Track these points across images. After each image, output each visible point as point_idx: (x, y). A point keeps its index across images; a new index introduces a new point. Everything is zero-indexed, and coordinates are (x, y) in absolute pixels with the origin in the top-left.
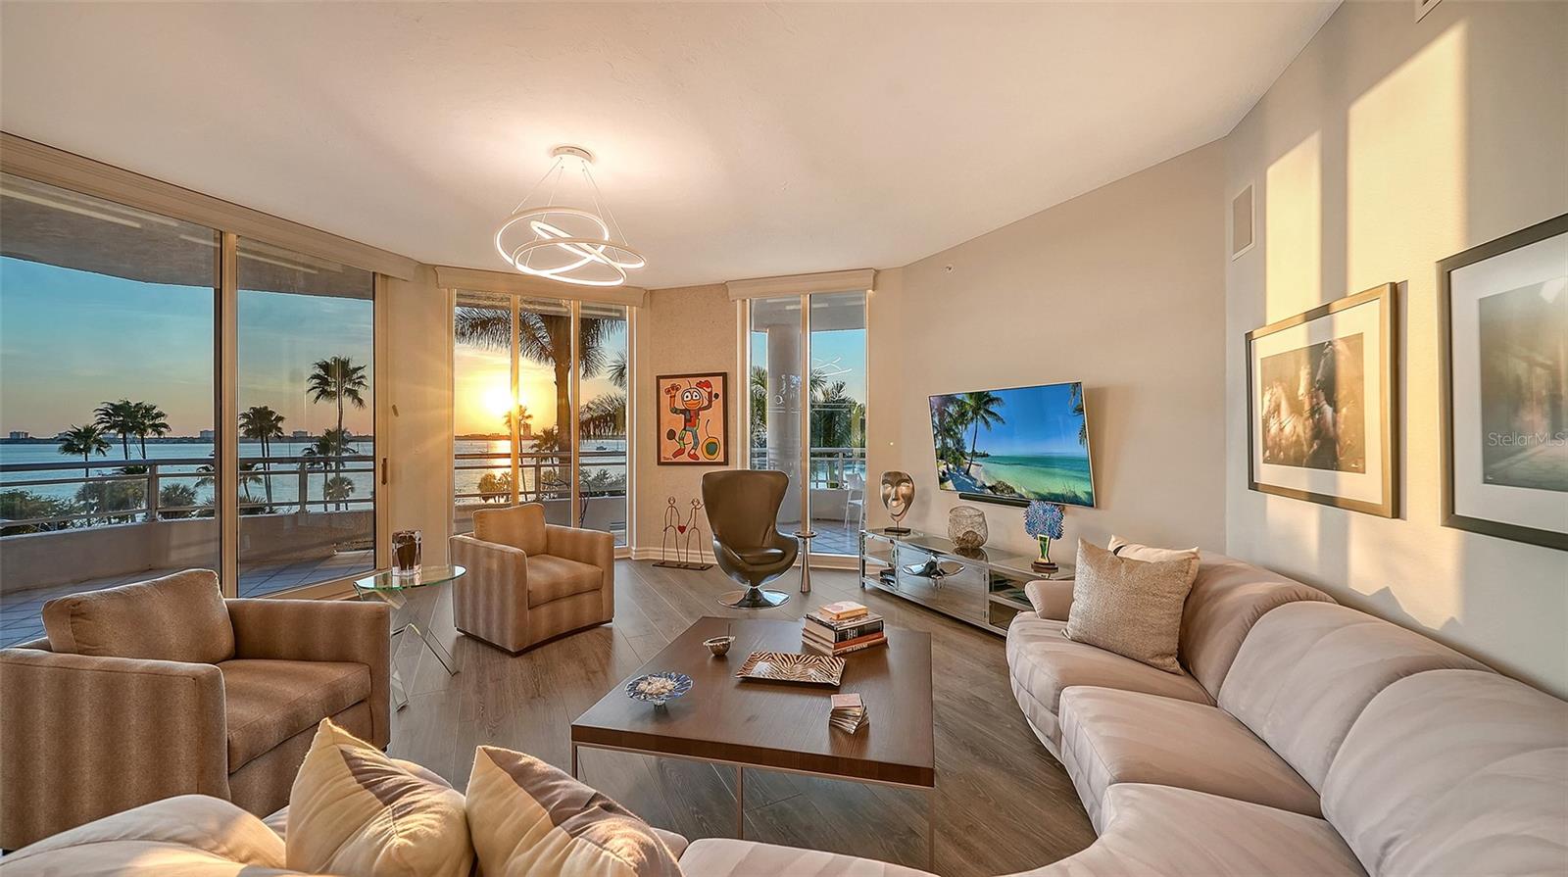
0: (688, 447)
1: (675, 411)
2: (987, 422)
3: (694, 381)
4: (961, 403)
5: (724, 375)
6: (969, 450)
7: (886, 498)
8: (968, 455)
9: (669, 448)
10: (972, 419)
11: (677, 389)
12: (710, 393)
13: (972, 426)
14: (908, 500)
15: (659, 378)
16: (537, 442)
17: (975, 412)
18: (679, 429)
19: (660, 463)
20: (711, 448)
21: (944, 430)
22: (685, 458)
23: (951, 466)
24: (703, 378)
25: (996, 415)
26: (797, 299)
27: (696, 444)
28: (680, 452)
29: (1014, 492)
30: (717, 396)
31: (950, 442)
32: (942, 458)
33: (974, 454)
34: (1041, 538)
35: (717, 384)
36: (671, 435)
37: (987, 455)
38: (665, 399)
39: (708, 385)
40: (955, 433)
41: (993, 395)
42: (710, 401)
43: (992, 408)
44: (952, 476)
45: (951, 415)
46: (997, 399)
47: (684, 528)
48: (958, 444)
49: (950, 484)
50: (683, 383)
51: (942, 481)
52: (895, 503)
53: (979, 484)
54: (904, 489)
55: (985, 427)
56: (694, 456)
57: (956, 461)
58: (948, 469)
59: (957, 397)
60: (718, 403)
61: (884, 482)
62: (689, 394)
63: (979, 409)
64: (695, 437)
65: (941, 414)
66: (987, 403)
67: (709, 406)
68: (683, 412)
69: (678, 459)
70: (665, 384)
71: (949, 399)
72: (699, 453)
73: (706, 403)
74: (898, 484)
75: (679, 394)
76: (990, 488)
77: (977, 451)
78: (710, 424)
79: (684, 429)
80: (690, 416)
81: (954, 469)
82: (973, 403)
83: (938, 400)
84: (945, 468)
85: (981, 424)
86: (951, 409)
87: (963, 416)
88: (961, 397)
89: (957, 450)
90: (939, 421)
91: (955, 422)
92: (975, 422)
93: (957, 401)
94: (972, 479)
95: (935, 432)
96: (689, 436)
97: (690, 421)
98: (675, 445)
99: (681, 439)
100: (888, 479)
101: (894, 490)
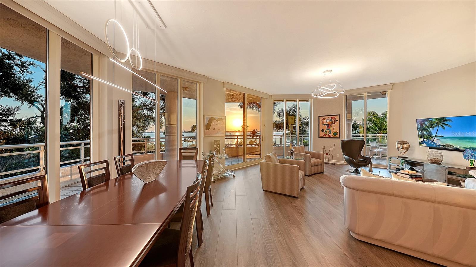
0: (328, 134)
1: (324, 125)
2: (443, 127)
4: (432, 121)
5: (339, 115)
6: (434, 135)
7: (398, 148)
8: (433, 136)
10: (436, 126)
11: (325, 119)
12: (335, 120)
13: (436, 128)
14: (407, 149)
16: (251, 133)
17: (438, 124)
18: (325, 129)
19: (319, 138)
20: (335, 134)
21: (423, 129)
22: (327, 136)
23: (425, 140)
24: (333, 116)
25: (447, 125)
26: (363, 93)
27: (330, 133)
28: (326, 135)
29: (454, 147)
30: (337, 121)
31: (425, 133)
32: (421, 137)
33: (436, 136)
34: (471, 160)
35: (337, 118)
36: (323, 130)
37: (442, 136)
38: (321, 122)
39: (334, 118)
40: (428, 130)
41: (447, 119)
42: (335, 122)
43: (445, 123)
44: (425, 143)
45: (426, 125)
47: (328, 154)
48: (429, 133)
49: (424, 145)
50: (327, 118)
51: (420, 144)
52: (402, 149)
53: (438, 144)
54: (405, 146)
55: (442, 129)
56: (330, 136)
57: (427, 138)
58: (424, 140)
59: (429, 119)
60: (337, 123)
61: (397, 144)
62: (328, 120)
63: (440, 123)
64: (330, 131)
65: (422, 125)
66: (444, 121)
68: (326, 125)
69: (325, 137)
71: (427, 120)
72: (331, 135)
73: (334, 122)
74: (404, 144)
75: (325, 120)
76: (443, 146)
78: (335, 128)
79: (327, 129)
80: (328, 126)
81: (426, 140)
82: (437, 121)
83: (421, 120)
84: (422, 140)
85: (440, 128)
86: (426, 123)
87: (432, 125)
88: (431, 119)
89: (428, 135)
90: (421, 127)
91: (428, 127)
92: (437, 127)
93: (429, 121)
94: (434, 143)
95: (419, 130)
96: (328, 131)
97: (329, 127)
98: (324, 133)
99: (326, 131)
100: (400, 142)
101: (402, 146)
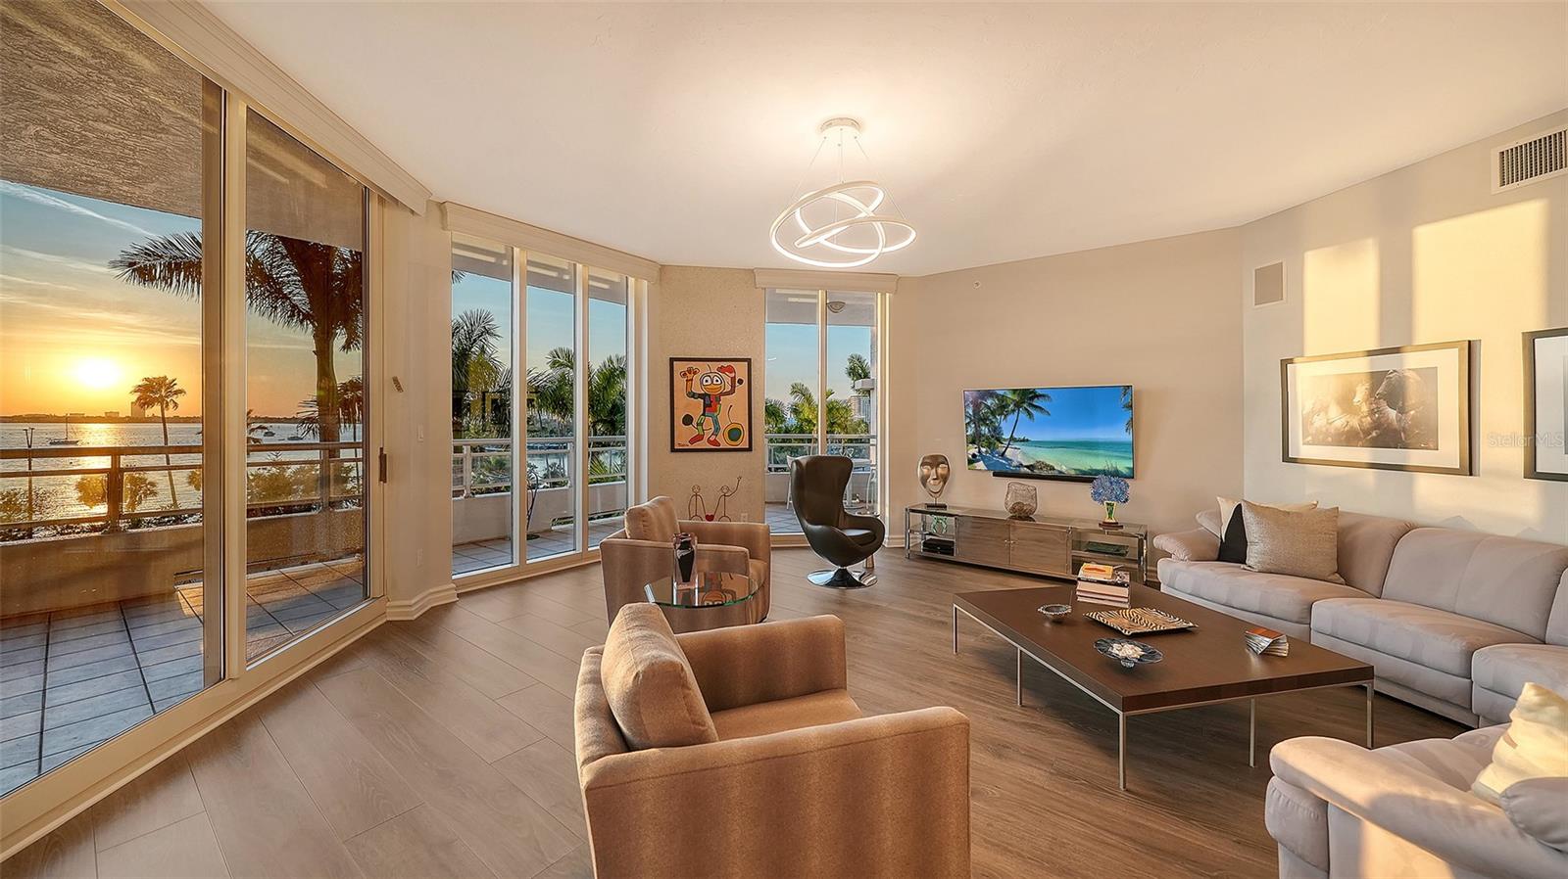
0: (708, 434)
1: (693, 395)
2: (1029, 414)
3: (715, 366)
4: (1002, 398)
5: (749, 361)
6: (1006, 436)
8: (1005, 440)
9: (684, 434)
10: (1013, 411)
11: (695, 373)
12: (733, 379)
13: (1012, 418)
15: (672, 360)
17: (1018, 405)
18: (696, 414)
19: (673, 450)
20: (734, 434)
21: (978, 419)
22: (703, 444)
23: (983, 450)
24: (726, 364)
25: (1040, 408)
26: (814, 293)
27: (717, 430)
28: (699, 438)
29: (1054, 469)
30: (740, 382)
31: (985, 430)
32: (973, 442)
33: (1012, 439)
34: (1108, 504)
36: (688, 420)
37: (1027, 440)
38: (680, 383)
39: (731, 370)
40: (992, 422)
41: (1039, 392)
42: (733, 387)
43: (1036, 402)
44: (983, 458)
45: (989, 408)
46: (1043, 396)
47: (712, 517)
48: (994, 431)
49: (980, 465)
50: (703, 367)
51: (970, 462)
53: (1015, 464)
56: (715, 443)
57: (990, 445)
58: (979, 452)
59: (998, 392)
60: (741, 389)
62: (708, 378)
63: (1024, 402)
64: (716, 422)
65: (977, 407)
66: (1032, 398)
67: (732, 391)
68: (701, 396)
69: (696, 446)
70: (679, 367)
71: (991, 394)
72: (720, 439)
73: (728, 388)
75: (697, 378)
76: (1027, 467)
77: (1015, 436)
78: (732, 410)
79: (703, 414)
80: (710, 402)
81: (986, 452)
82: (1016, 398)
83: (975, 394)
84: (976, 451)
85: (1023, 415)
86: (989, 402)
87: (1002, 408)
88: (1001, 393)
89: (993, 437)
90: (973, 411)
91: (993, 413)
92: (1016, 414)
93: (997, 396)
94: (1007, 459)
95: (968, 420)
96: (709, 422)
97: (710, 406)
98: (691, 431)
99: (700, 424)
100: (928, 461)
101: (934, 470)
